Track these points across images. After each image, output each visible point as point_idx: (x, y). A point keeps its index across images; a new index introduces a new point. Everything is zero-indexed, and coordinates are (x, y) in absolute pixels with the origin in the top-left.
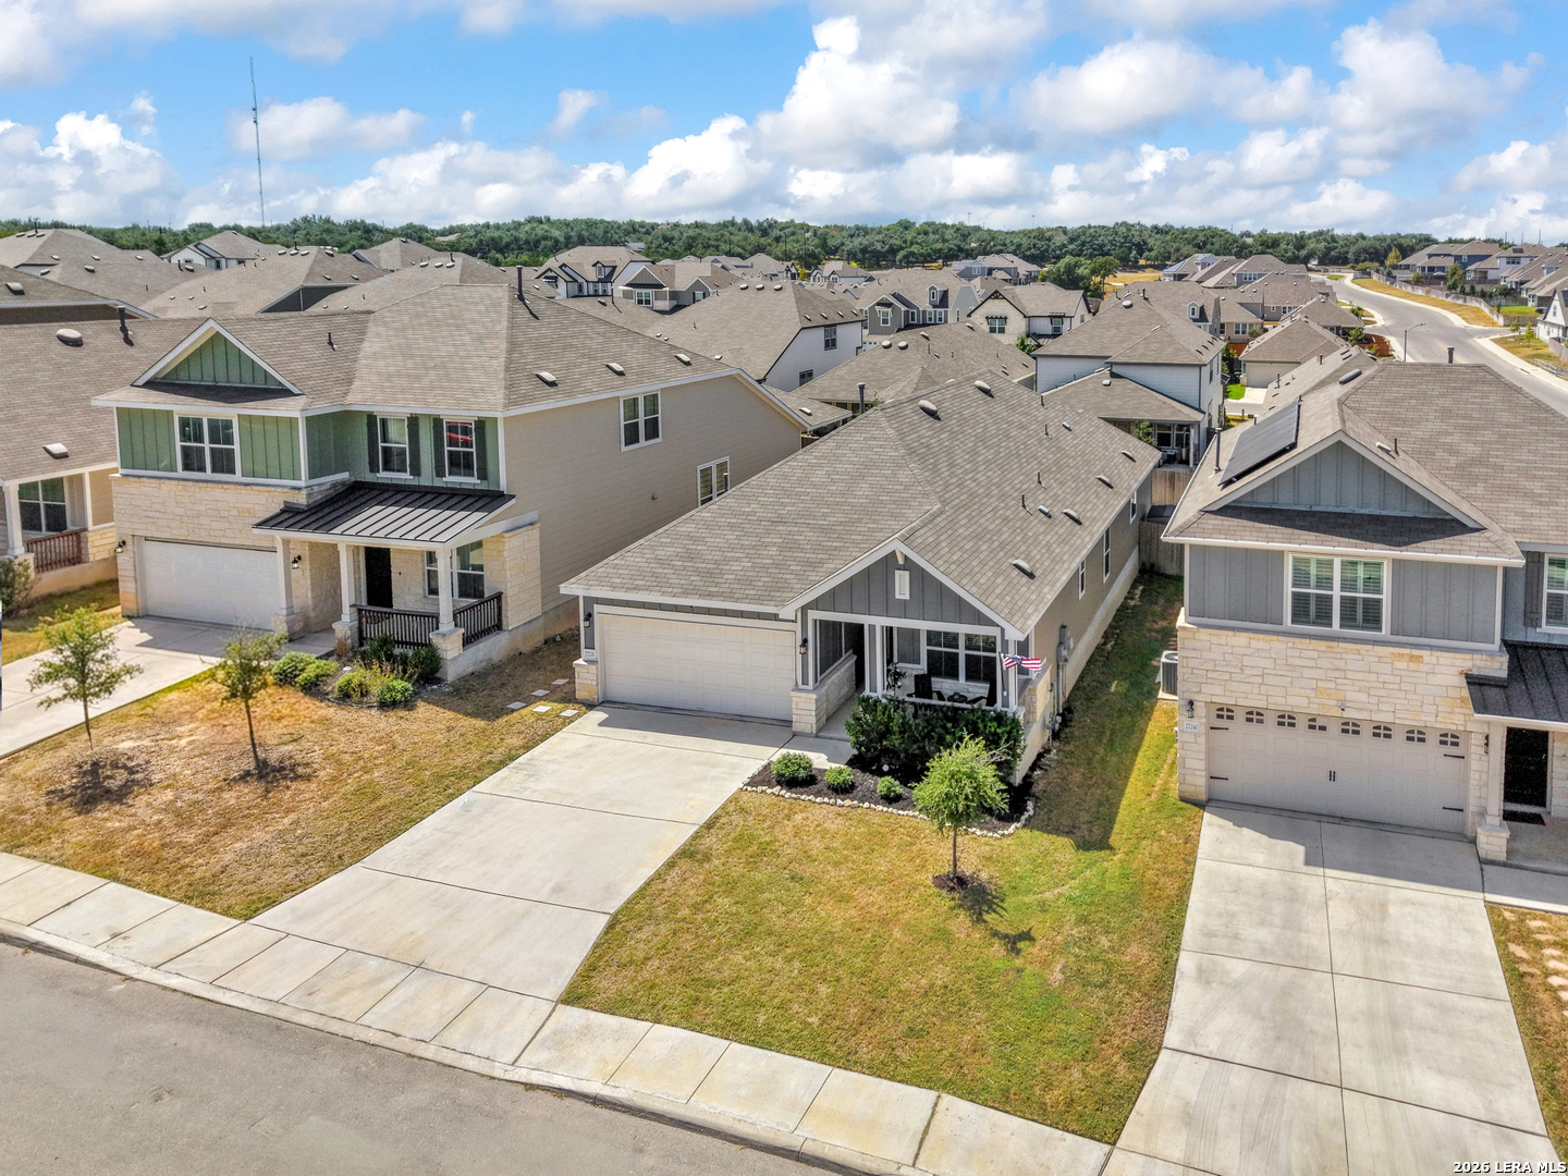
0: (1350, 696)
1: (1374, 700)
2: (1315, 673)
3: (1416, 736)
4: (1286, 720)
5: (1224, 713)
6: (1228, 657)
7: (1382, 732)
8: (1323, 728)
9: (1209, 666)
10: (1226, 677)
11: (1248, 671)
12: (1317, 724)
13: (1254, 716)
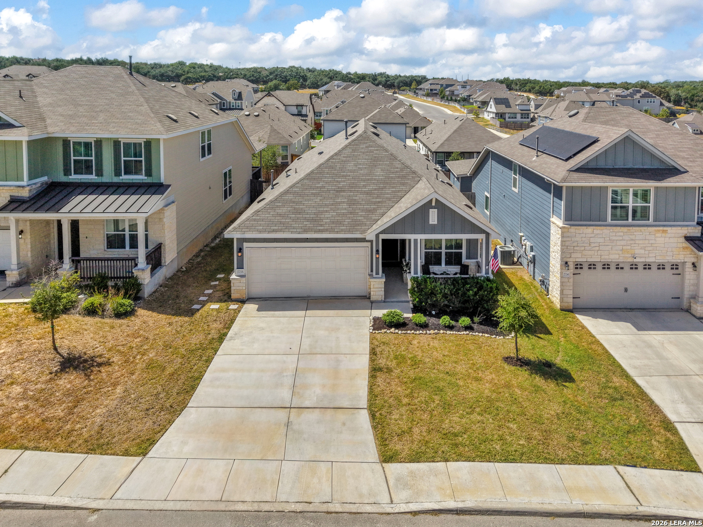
0: (637, 251)
1: (647, 252)
2: (623, 243)
3: (661, 267)
4: (606, 266)
5: (579, 266)
6: (583, 239)
7: (647, 267)
8: (622, 268)
9: (575, 244)
10: (583, 248)
11: (593, 245)
12: (620, 266)
13: (592, 266)
